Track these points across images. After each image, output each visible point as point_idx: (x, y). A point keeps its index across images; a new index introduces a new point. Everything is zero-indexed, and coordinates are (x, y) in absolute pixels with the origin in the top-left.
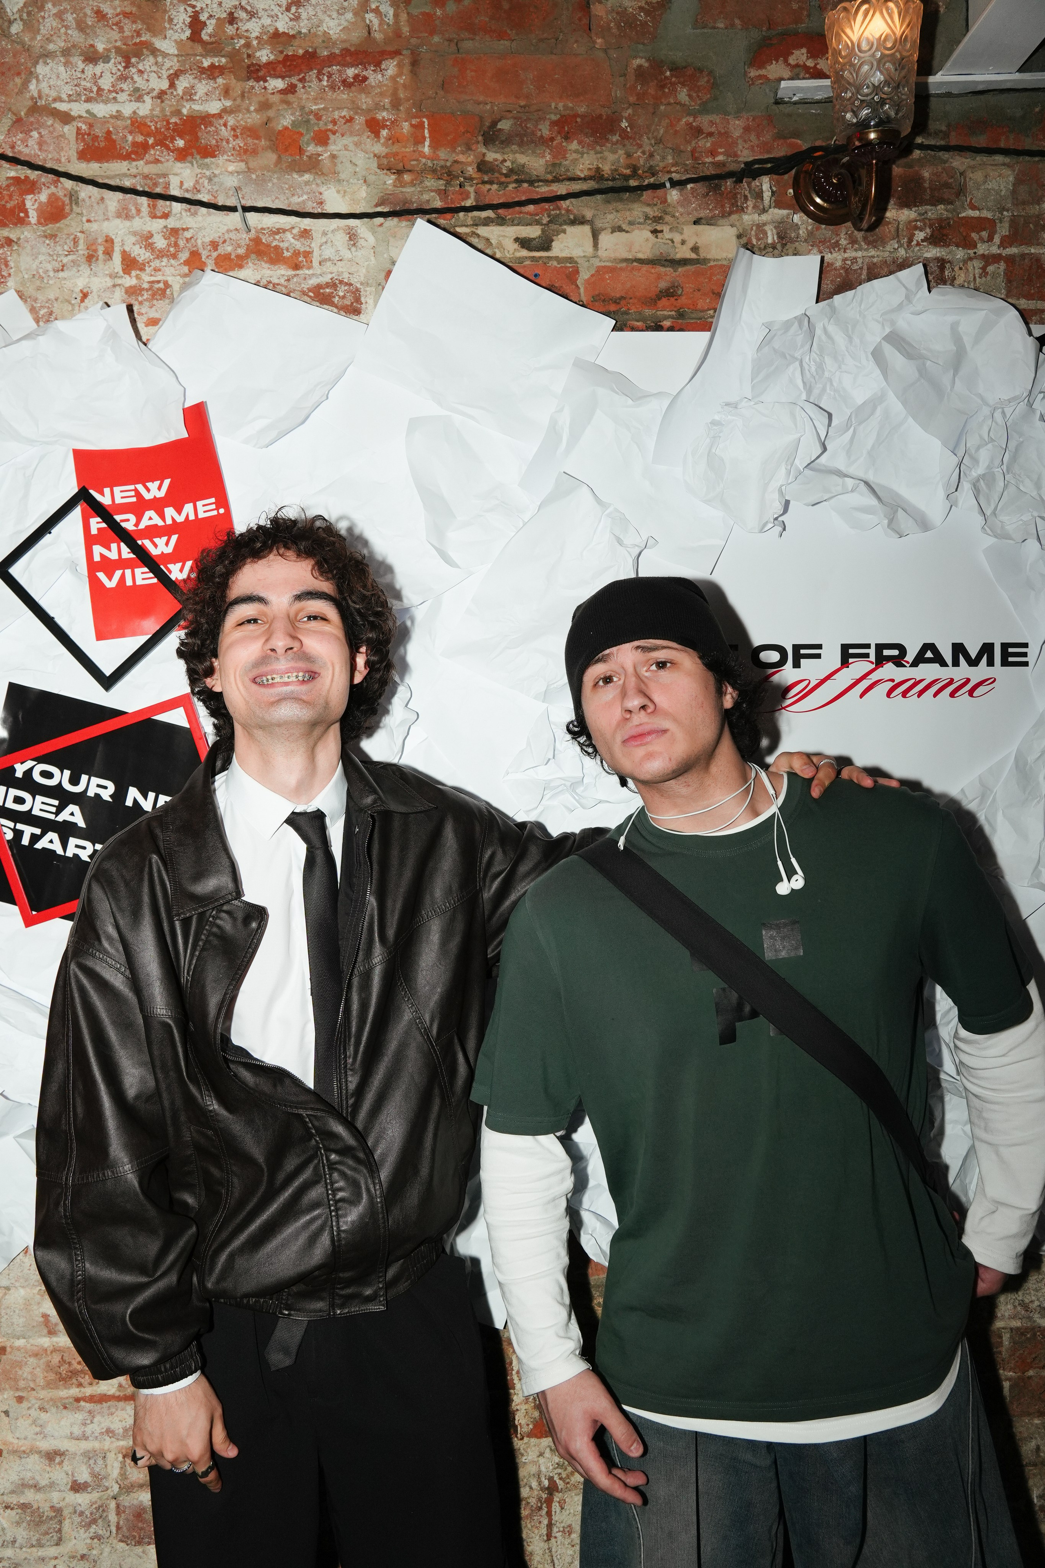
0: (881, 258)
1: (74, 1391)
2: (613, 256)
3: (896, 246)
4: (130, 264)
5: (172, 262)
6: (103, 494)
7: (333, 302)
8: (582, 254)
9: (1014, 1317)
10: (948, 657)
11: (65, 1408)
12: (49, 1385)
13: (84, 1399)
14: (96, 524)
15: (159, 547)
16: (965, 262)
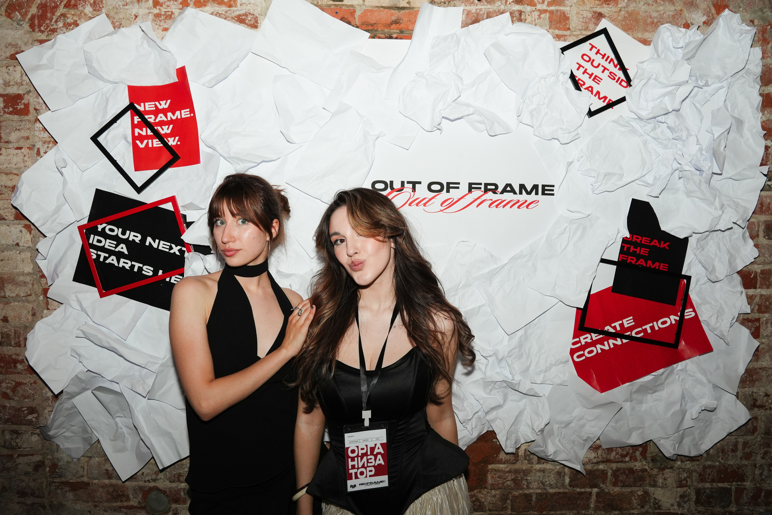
0: (493, 9)
1: (119, 504)
2: (371, 5)
3: (500, 4)
4: (156, 3)
5: (175, 3)
6: (140, 106)
7: (246, 23)
8: (357, 4)
9: (537, 488)
10: (517, 191)
11: (115, 511)
12: (108, 501)
13: (123, 507)
14: (137, 119)
15: (165, 130)
16: (531, 12)
